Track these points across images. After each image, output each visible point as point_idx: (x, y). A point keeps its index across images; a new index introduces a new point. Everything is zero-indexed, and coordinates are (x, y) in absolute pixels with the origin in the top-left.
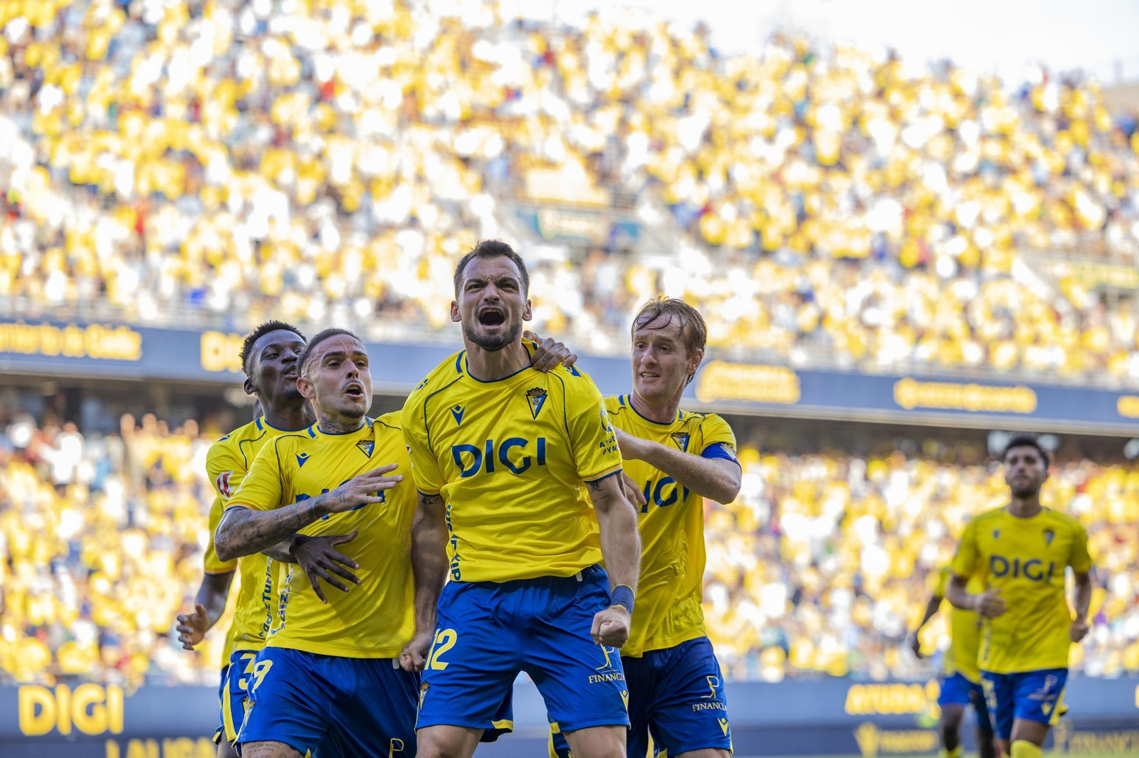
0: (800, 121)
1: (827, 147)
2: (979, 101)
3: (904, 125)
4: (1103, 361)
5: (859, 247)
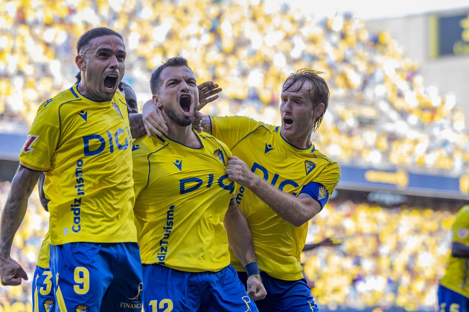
0: (214, 31)
1: (227, 44)
2: (302, 23)
3: (265, 34)
4: (359, 153)
5: (242, 93)
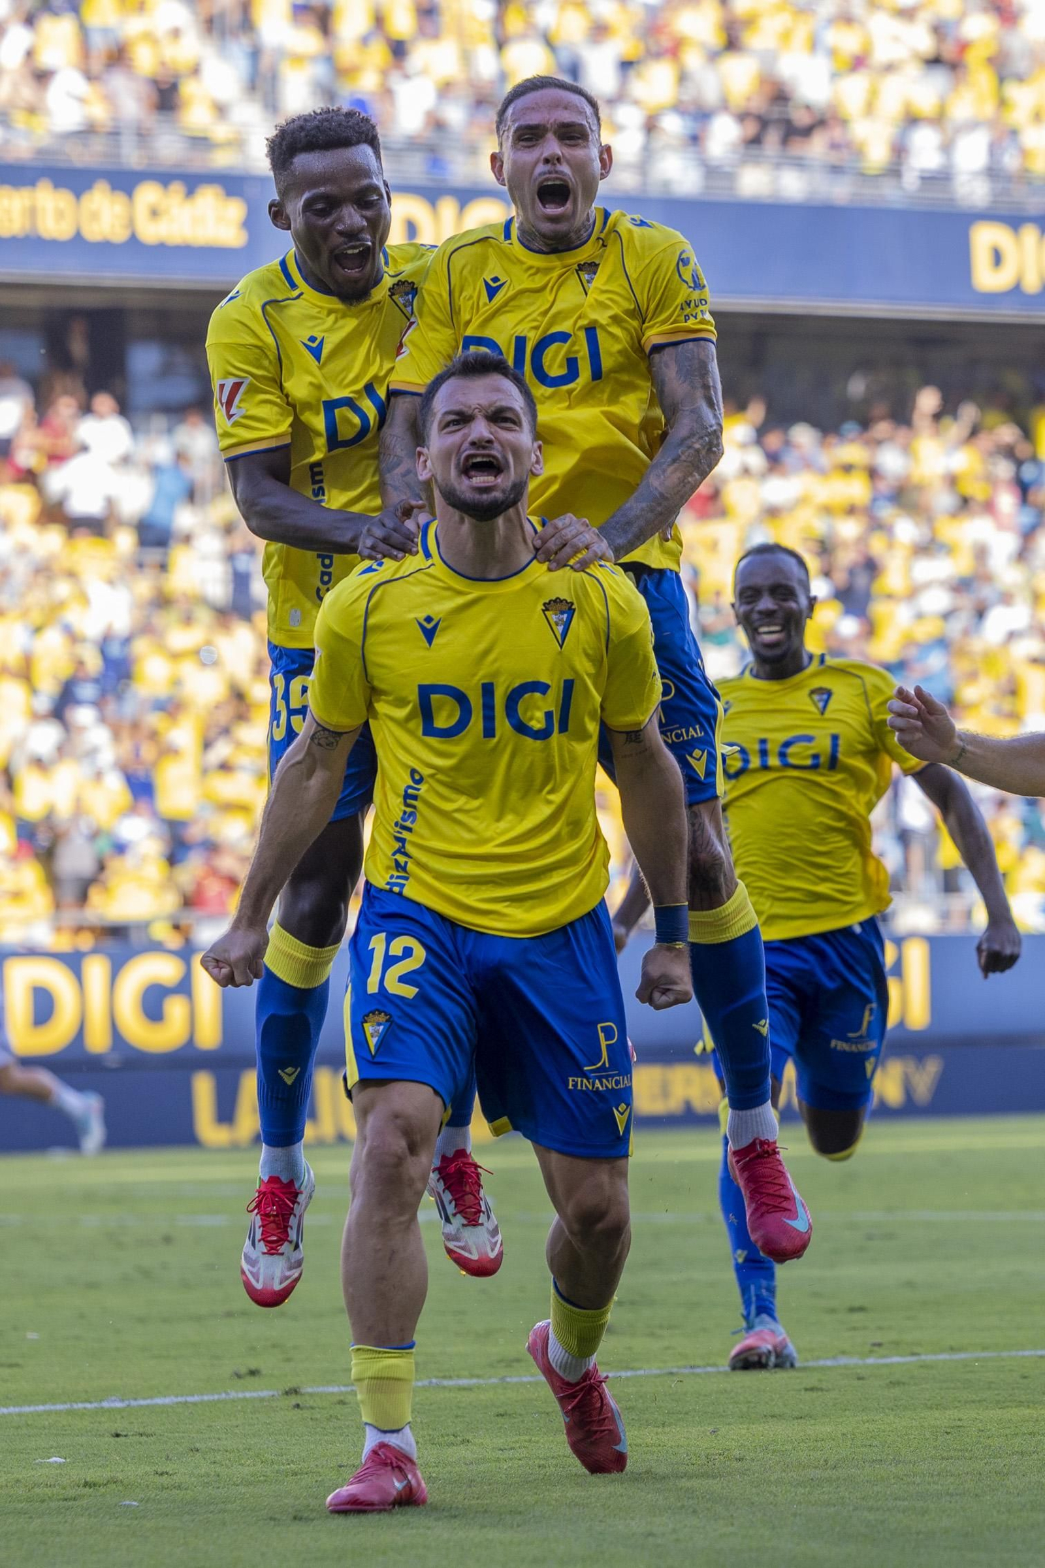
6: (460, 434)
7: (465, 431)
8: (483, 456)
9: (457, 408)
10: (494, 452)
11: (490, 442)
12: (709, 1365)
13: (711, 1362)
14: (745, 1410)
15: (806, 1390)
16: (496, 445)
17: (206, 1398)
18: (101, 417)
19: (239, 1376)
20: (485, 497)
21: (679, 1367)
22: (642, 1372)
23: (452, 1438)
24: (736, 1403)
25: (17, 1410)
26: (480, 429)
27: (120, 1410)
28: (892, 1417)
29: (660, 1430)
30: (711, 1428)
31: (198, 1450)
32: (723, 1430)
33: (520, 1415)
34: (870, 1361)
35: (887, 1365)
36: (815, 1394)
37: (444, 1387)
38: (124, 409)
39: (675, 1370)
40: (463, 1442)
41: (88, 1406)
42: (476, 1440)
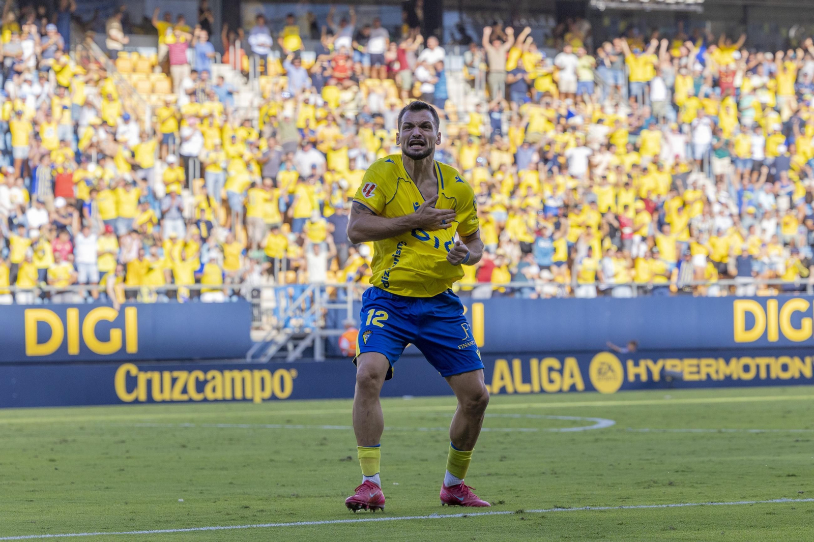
6: (410, 132)
7: (412, 131)
8: (417, 141)
9: (408, 121)
10: (422, 140)
11: (420, 136)
12: (720, 501)
13: (721, 500)
14: (737, 523)
15: (767, 514)
16: (422, 137)
17: (479, 514)
18: (432, 49)
19: (494, 504)
20: (417, 153)
21: (705, 502)
22: (688, 504)
23: (597, 535)
24: (733, 519)
25: (388, 519)
26: (417, 131)
27: (437, 520)
28: (808, 528)
29: (696, 532)
30: (721, 532)
31: (475, 539)
32: (727, 533)
33: (630, 524)
34: (798, 500)
35: (806, 502)
36: (771, 516)
37: (593, 511)
38: (441, 43)
39: (704, 504)
40: (602, 537)
41: (423, 517)
42: (608, 536)
